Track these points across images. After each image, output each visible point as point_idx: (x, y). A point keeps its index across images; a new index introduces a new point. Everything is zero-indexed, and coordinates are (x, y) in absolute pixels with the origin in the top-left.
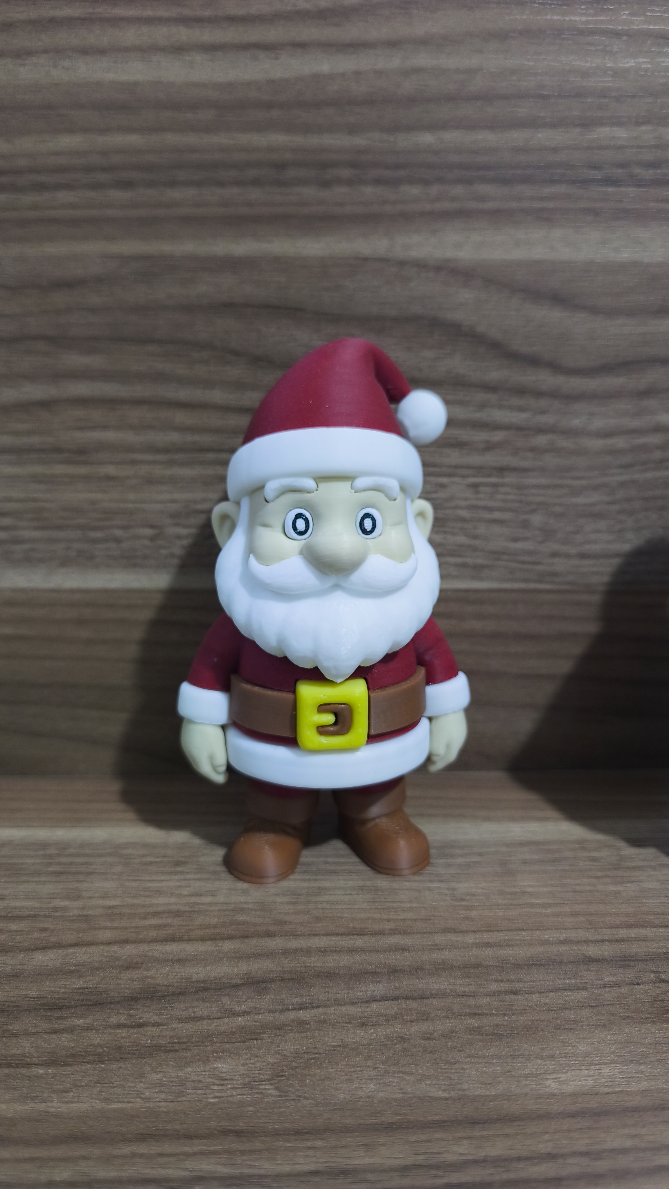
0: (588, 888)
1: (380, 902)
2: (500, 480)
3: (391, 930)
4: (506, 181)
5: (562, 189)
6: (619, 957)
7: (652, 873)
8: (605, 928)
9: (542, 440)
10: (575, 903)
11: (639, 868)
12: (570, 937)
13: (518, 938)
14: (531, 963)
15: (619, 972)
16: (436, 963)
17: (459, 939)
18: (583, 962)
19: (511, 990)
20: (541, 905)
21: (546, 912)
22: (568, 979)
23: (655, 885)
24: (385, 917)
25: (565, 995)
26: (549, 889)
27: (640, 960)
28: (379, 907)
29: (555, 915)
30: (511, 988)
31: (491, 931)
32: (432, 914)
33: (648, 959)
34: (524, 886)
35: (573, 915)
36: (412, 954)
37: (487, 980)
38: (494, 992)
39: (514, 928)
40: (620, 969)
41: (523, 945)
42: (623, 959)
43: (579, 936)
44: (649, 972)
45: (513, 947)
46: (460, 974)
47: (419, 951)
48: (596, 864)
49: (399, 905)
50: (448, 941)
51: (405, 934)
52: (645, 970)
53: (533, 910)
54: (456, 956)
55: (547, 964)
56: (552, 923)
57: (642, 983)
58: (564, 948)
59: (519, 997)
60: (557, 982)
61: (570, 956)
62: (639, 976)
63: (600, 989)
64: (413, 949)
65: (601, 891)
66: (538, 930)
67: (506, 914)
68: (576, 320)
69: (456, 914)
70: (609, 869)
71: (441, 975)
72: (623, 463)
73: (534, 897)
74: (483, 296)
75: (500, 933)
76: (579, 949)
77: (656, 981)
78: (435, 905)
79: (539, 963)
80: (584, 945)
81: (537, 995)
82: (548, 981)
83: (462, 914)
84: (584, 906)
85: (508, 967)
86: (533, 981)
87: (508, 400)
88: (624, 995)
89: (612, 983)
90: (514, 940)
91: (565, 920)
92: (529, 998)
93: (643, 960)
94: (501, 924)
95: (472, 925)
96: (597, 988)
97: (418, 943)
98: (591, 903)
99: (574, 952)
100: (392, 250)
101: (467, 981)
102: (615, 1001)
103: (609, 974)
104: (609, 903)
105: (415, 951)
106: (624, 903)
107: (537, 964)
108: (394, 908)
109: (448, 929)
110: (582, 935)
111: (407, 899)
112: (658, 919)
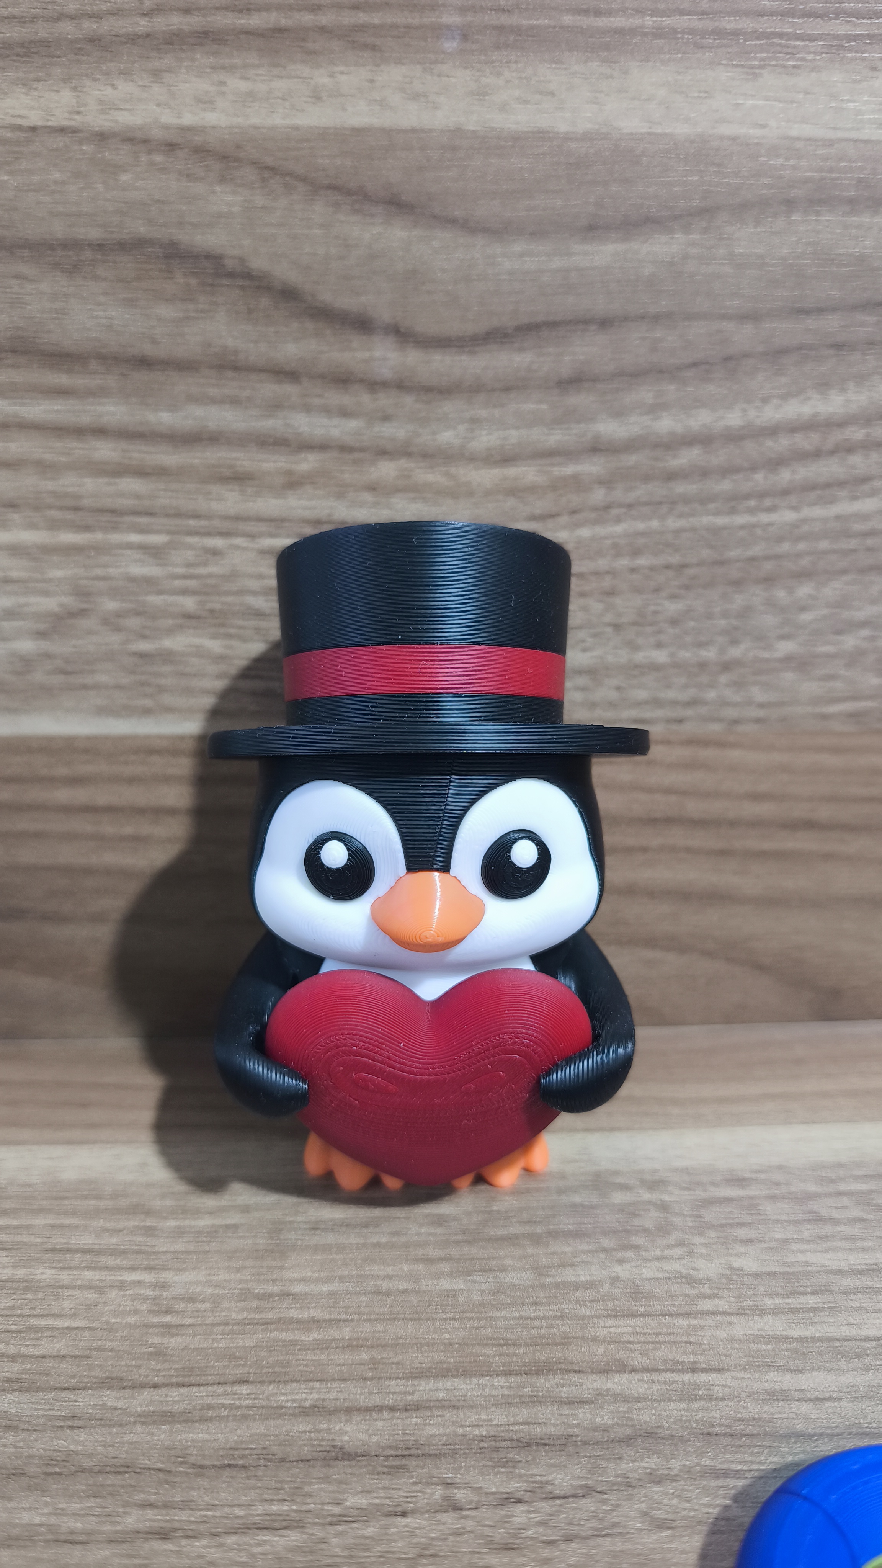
0: (403, 1285)
1: (19, 1316)
3: (9, 1380)
6: (396, 1448)
7: (530, 1250)
8: (397, 1378)
9: (386, 470)
10: (365, 1320)
11: (511, 1240)
12: (324, 1400)
13: (229, 1402)
14: (226, 1462)
15: (380, 1486)
16: (52, 1460)
17: (120, 1404)
18: (324, 1459)
19: (162, 1528)
20: (303, 1322)
21: (307, 1339)
22: (279, 1500)
23: (526, 1277)
24: (12, 1350)
25: (256, 1542)
26: (334, 1287)
27: (430, 1455)
28: (13, 1327)
29: (320, 1346)
30: (163, 1524)
31: (189, 1384)
32: (99, 1343)
33: (447, 1451)
34: (292, 1281)
35: (352, 1346)
36: (19, 1438)
37: (126, 1504)
38: (127, 1533)
39: (231, 1378)
40: (384, 1476)
41: (231, 1418)
42: (400, 1452)
43: (342, 1397)
44: (437, 1484)
45: (210, 1425)
46: (84, 1488)
47: (35, 1430)
48: (439, 1231)
49: (50, 1322)
50: (98, 1407)
51: (28, 1390)
52: (430, 1480)
53: (284, 1336)
54: (96, 1444)
55: (255, 1465)
56: (306, 1366)
57: (413, 1512)
58: (302, 1427)
59: (169, 1546)
60: (255, 1510)
61: (305, 1445)
62: (415, 1494)
63: (327, 1527)
64: (26, 1427)
65: (424, 1292)
66: (274, 1381)
67: (232, 1345)
68: (436, 244)
69: (141, 1345)
70: (457, 1243)
71: (47, 1491)
72: (538, 512)
73: (298, 1305)
74: (259, 200)
75: (202, 1388)
76: (329, 1429)
77: (441, 1506)
78: (115, 1323)
79: (241, 1462)
80: (343, 1419)
81: (204, 1542)
82: (239, 1506)
83: (153, 1344)
84: (379, 1327)
85: (180, 1472)
86: (212, 1507)
87: (320, 396)
88: (368, 1541)
89: (356, 1512)
90: (220, 1406)
91: (332, 1360)
92: (184, 1549)
93: (436, 1455)
94: (213, 1367)
95: (159, 1370)
96: (323, 1525)
97: (41, 1413)
98: (395, 1319)
99: (317, 1434)
100: (82, 109)
101: (89, 1505)
102: (345, 1557)
103: (359, 1489)
104: (428, 1320)
105: (28, 1430)
106: (454, 1319)
107: (236, 1466)
108: (37, 1330)
109: (112, 1379)
110: (349, 1394)
111: (71, 1309)
112: (501, 1355)
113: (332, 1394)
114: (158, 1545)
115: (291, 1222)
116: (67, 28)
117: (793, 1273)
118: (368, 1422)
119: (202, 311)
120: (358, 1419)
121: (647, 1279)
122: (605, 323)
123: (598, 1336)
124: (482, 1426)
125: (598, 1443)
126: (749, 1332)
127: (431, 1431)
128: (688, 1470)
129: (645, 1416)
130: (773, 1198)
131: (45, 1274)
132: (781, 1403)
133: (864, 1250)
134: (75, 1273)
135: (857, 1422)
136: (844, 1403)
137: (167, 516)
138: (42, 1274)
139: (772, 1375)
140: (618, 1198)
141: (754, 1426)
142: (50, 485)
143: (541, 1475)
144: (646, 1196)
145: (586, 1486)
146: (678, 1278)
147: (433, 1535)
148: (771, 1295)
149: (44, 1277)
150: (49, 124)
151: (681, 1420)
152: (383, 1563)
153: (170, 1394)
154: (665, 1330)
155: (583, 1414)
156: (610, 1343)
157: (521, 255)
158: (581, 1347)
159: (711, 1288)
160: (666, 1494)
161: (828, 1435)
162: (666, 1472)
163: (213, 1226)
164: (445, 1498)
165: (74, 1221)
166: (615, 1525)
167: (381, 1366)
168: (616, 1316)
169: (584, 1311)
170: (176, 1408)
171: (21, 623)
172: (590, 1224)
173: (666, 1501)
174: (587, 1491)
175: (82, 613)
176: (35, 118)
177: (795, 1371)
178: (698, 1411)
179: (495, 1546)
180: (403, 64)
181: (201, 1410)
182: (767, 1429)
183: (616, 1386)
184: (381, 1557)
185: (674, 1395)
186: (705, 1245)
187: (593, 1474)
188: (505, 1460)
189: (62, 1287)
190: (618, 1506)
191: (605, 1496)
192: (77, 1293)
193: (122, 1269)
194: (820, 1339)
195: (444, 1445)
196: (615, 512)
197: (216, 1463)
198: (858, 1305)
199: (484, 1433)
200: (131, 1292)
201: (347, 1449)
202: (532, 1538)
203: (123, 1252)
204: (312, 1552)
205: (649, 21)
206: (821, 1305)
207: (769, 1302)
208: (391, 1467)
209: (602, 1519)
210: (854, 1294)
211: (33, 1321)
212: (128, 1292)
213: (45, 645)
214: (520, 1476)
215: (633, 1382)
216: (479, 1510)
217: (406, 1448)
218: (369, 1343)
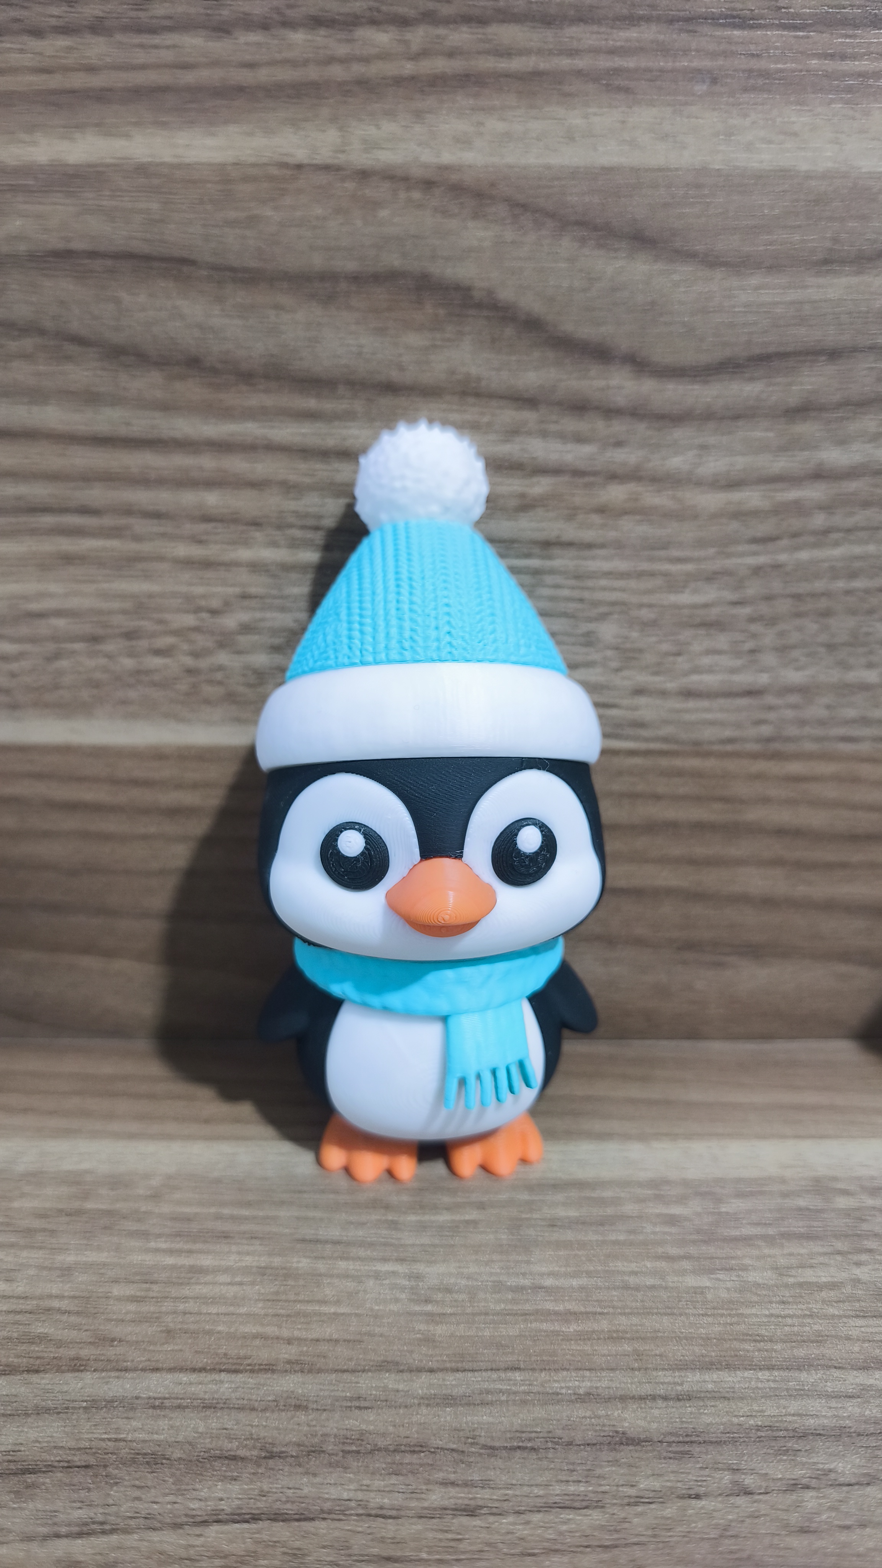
0: (650, 1281)
1: (286, 1301)
2: (548, 564)
3: (289, 1362)
4: (549, 20)
5: (649, 33)
6: (676, 1435)
7: (766, 1251)
8: (663, 1369)
9: (616, 493)
10: (621, 1314)
11: (747, 1240)
12: (597, 1388)
13: (505, 1387)
14: (515, 1444)
15: (669, 1470)
16: (347, 1439)
17: (401, 1387)
18: (609, 1444)
19: (466, 1505)
20: (561, 1314)
21: (568, 1330)
22: (574, 1482)
23: (767, 1277)
24: (285, 1333)
25: (562, 1520)
26: (584, 1281)
27: (711, 1442)
28: (281, 1311)
29: (582, 1337)
30: (467, 1502)
31: (462, 1369)
32: (368, 1329)
33: (727, 1439)
34: (542, 1275)
35: (615, 1337)
36: (310, 1417)
37: (428, 1482)
38: (435, 1509)
39: (502, 1365)
40: (672, 1461)
41: (510, 1403)
42: (681, 1439)
43: (614, 1386)
44: (724, 1470)
45: (492, 1408)
46: (384, 1466)
47: (325, 1410)
48: (673, 1230)
49: (316, 1307)
50: (381, 1389)
51: (310, 1371)
52: (716, 1466)
53: (544, 1326)
54: (386, 1424)
55: (544, 1447)
56: (573, 1355)
57: (706, 1495)
58: (581, 1413)
59: (477, 1522)
60: (553, 1490)
61: (588, 1430)
62: (704, 1479)
63: (627, 1508)
64: (315, 1406)
65: (672, 1288)
66: (545, 1369)
67: (496, 1334)
68: (676, 277)
69: (409, 1331)
70: (694, 1242)
71: (349, 1468)
72: (759, 535)
73: (552, 1298)
74: (509, 235)
75: (476, 1374)
76: (607, 1415)
77: (732, 1490)
78: (378, 1310)
79: (529, 1445)
80: (619, 1405)
81: (511, 1519)
82: (537, 1485)
83: (420, 1330)
84: (635, 1320)
85: (473, 1453)
86: (510, 1486)
87: (556, 422)
88: (668, 1522)
89: (651, 1495)
90: (498, 1391)
91: (596, 1350)
92: (493, 1526)
93: (717, 1442)
94: (483, 1354)
95: (431, 1355)
96: (622, 1505)
97: (326, 1393)
98: (649, 1313)
99: (597, 1420)
100: (346, 148)
101: (393, 1482)
102: (649, 1536)
103: (650, 1472)
104: (681, 1315)
105: (318, 1410)
106: (706, 1315)
107: (525, 1448)
108: (306, 1315)
109: (388, 1362)
110: (620, 1383)
111: (333, 1296)
112: (759, 1350)
113: (604, 1383)
114: (465, 1520)
115: (527, 1219)
116: (337, 72)
118: (644, 1410)
119: (449, 340)
120: (635, 1407)
122: (834, 354)
123: (851, 1335)
124: (755, 1416)
125: (871, 1435)
127: (709, 1420)
131: (302, 1263)
134: (329, 1262)
138: (298, 1262)
140: (842, 1202)
142: (292, 505)
143: (822, 1463)
144: (870, 1202)
145: (869, 1475)
147: (730, 1517)
149: (300, 1265)
150: (315, 162)
152: (688, 1543)
153: (447, 1378)
155: (852, 1408)
156: (864, 1341)
157: (757, 288)
158: (837, 1344)
163: (453, 1221)
164: (735, 1483)
165: (318, 1214)
167: (645, 1357)
168: (864, 1317)
169: (832, 1311)
170: (455, 1392)
171: (256, 637)
172: (820, 1227)
174: (872, 1479)
176: (301, 155)
179: (793, 1529)
180: (654, 106)
181: (480, 1394)
187: (873, 1463)
188: (784, 1448)
189: (320, 1275)
192: (336, 1281)
193: (374, 1259)
195: (722, 1433)
196: (835, 536)
197: (505, 1445)
199: (760, 1423)
200: (387, 1282)
201: (632, 1433)
202: (826, 1523)
203: (371, 1245)
204: (616, 1531)
208: (676, 1452)
211: (299, 1307)
212: (384, 1282)
214: (804, 1464)
216: (768, 1495)
217: (687, 1436)
218: (628, 1336)
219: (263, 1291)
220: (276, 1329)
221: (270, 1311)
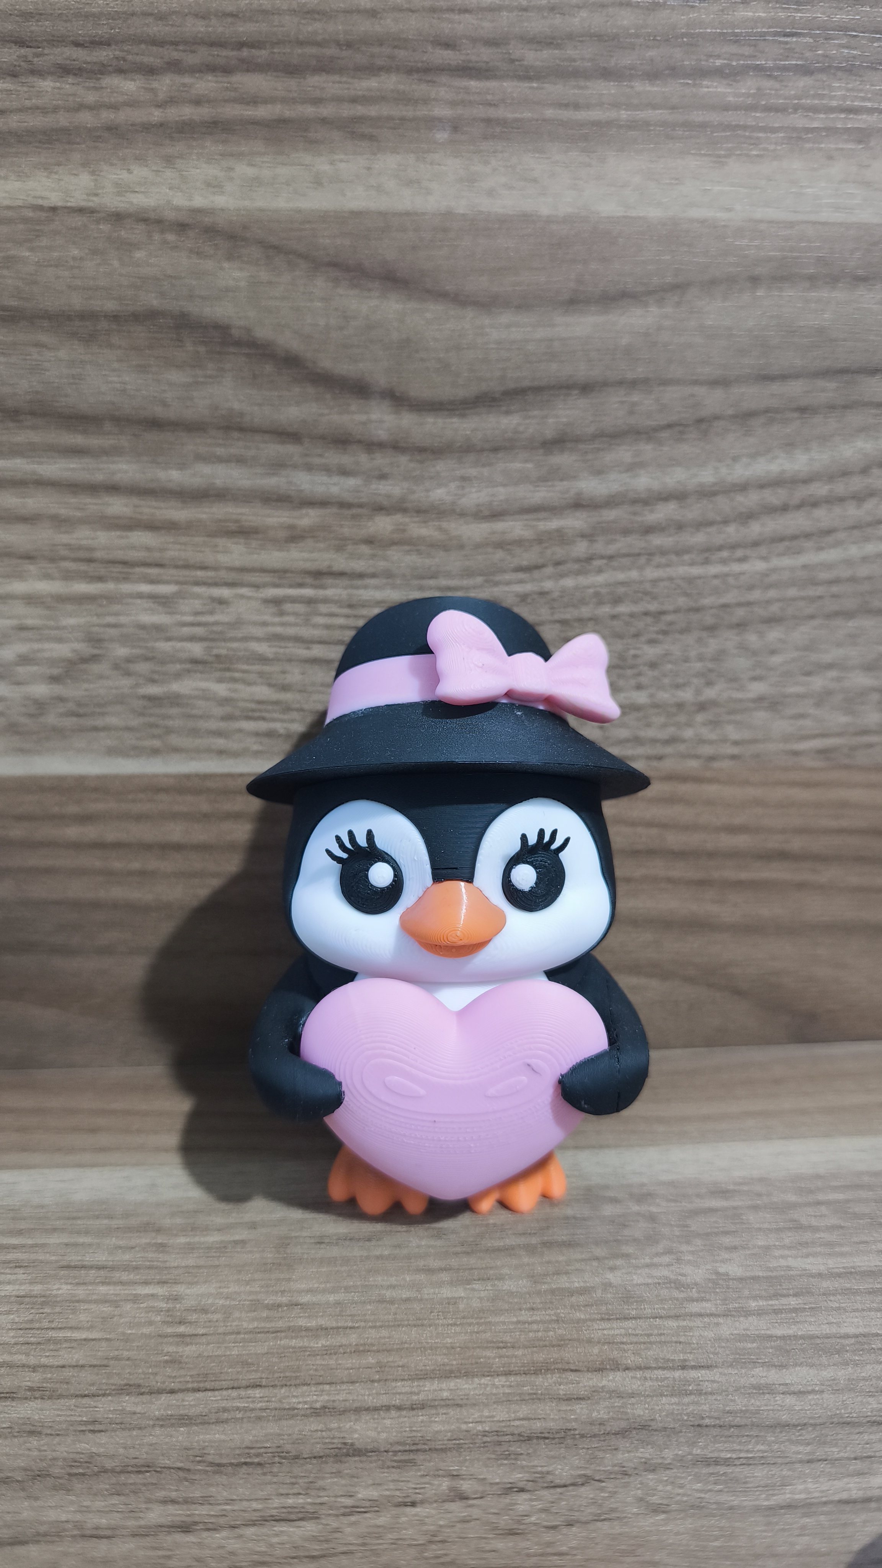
0: (405, 1294)
2: (321, 593)
4: (292, 70)
5: (390, 82)
8: (403, 1380)
9: (383, 525)
10: (371, 1327)
12: (334, 1401)
13: (243, 1405)
14: (243, 1460)
15: (390, 1479)
16: (76, 1462)
17: (139, 1409)
18: (336, 1455)
19: (182, 1522)
20: (312, 1330)
21: (316, 1345)
22: (294, 1494)
23: (523, 1285)
24: (32, 1361)
25: (274, 1532)
26: (340, 1296)
27: (436, 1450)
28: (32, 1339)
29: (329, 1352)
30: (184, 1519)
31: (204, 1389)
32: (116, 1353)
33: (453, 1446)
34: (300, 1292)
35: (360, 1350)
36: (42, 1442)
37: (149, 1501)
38: (150, 1527)
39: (244, 1383)
40: (394, 1470)
41: (245, 1420)
42: (407, 1448)
43: (351, 1398)
44: (444, 1476)
45: (226, 1426)
46: (108, 1487)
47: (58, 1435)
48: (439, 1243)
49: (68, 1334)
50: (118, 1412)
51: (50, 1398)
52: (437, 1473)
53: (293, 1342)
54: (117, 1446)
55: (270, 1462)
56: (316, 1370)
57: (422, 1502)
58: (314, 1427)
59: (190, 1538)
60: (272, 1503)
61: (317, 1443)
62: (423, 1486)
63: (341, 1517)
64: (49, 1432)
65: (427, 1300)
66: (286, 1385)
67: (244, 1352)
68: (428, 315)
69: (157, 1354)
70: (456, 1254)
71: (72, 1490)
72: (525, 563)
73: (306, 1315)
74: (264, 275)
75: (217, 1393)
76: (339, 1428)
77: (448, 1496)
78: (130, 1334)
79: (256, 1460)
80: (353, 1417)
81: (224, 1534)
82: (256, 1500)
83: (168, 1352)
84: (384, 1333)
85: (199, 1470)
86: (230, 1501)
87: (321, 456)
88: (380, 1530)
89: (368, 1504)
90: (235, 1408)
91: (340, 1364)
92: (206, 1541)
93: (442, 1449)
94: (227, 1373)
95: (175, 1376)
96: (337, 1516)
97: (63, 1418)
98: (399, 1326)
99: (328, 1433)
100: (100, 191)
101: (113, 1502)
102: (358, 1545)
103: (370, 1482)
104: (430, 1326)
105: (51, 1435)
106: (455, 1324)
107: (252, 1464)
108: (56, 1341)
109: (130, 1385)
110: (357, 1396)
111: (88, 1322)
112: (501, 1357)
113: (341, 1395)
114: (179, 1537)
115: (296, 1237)
116: (86, 118)
117: (776, 1277)
118: (376, 1421)
119: (210, 377)
120: (367, 1418)
121: (637, 1285)
122: (586, 388)
123: (593, 1338)
124: (485, 1422)
125: (595, 1436)
126: (735, 1332)
127: (437, 1427)
128: (681, 1459)
129: (639, 1411)
130: (756, 1208)
131: (62, 1289)
132: (767, 1396)
133: (842, 1254)
134: (90, 1288)
135: (838, 1412)
136: (825, 1396)
137: (176, 567)
138: (59, 1289)
139: (758, 1371)
140: (608, 1210)
141: (741, 1417)
142: (65, 538)
143: (542, 1466)
144: (636, 1208)
145: (585, 1475)
146: (667, 1283)
147: (441, 1523)
148: (755, 1298)
149: (60, 1292)
150: (69, 204)
151: (672, 1413)
152: (395, 1550)
153: (186, 1398)
154: (656, 1332)
155: (580, 1410)
156: (604, 1344)
157: (508, 326)
158: (577, 1348)
159: (699, 1292)
160: (661, 1481)
161: (812, 1425)
162: (660, 1461)
163: (222, 1242)
164: (452, 1489)
165: (87, 1240)
166: (613, 1510)
167: (387, 1369)
168: (609, 1319)
169: (578, 1315)
170: (192, 1412)
171: (35, 668)
172: (582, 1234)
173: (660, 1488)
174: (587, 1480)
175: (94, 659)
176: (55, 199)
177: (780, 1366)
178: (688, 1404)
179: (501, 1532)
180: (398, 153)
181: (217, 1413)
182: (754, 1420)
183: (610, 1383)
184: (392, 1544)
185: (666, 1391)
186: (693, 1253)
187: (591, 1464)
188: (507, 1453)
189: (78, 1301)
190: (615, 1493)
191: (603, 1484)
192: (93, 1307)
193: (136, 1283)
194: (802, 1337)
195: (449, 1440)
196: (597, 563)
197: (232, 1461)
198: (838, 1305)
199: (487, 1429)
200: (145, 1305)
201: (358, 1445)
202: (535, 1524)
203: (136, 1268)
204: (327, 1541)
205: (624, 114)
206: (802, 1306)
207: (753, 1304)
208: (400, 1461)
209: (600, 1506)
210: (834, 1295)
211: (52, 1334)
212: (142, 1305)
213: (58, 689)
214: (523, 1467)
215: (627, 1379)
216: (484, 1499)
217: (414, 1444)
218: (375, 1348)
219: (17, 1320)
220: (23, 1357)
221: (21, 1339)
